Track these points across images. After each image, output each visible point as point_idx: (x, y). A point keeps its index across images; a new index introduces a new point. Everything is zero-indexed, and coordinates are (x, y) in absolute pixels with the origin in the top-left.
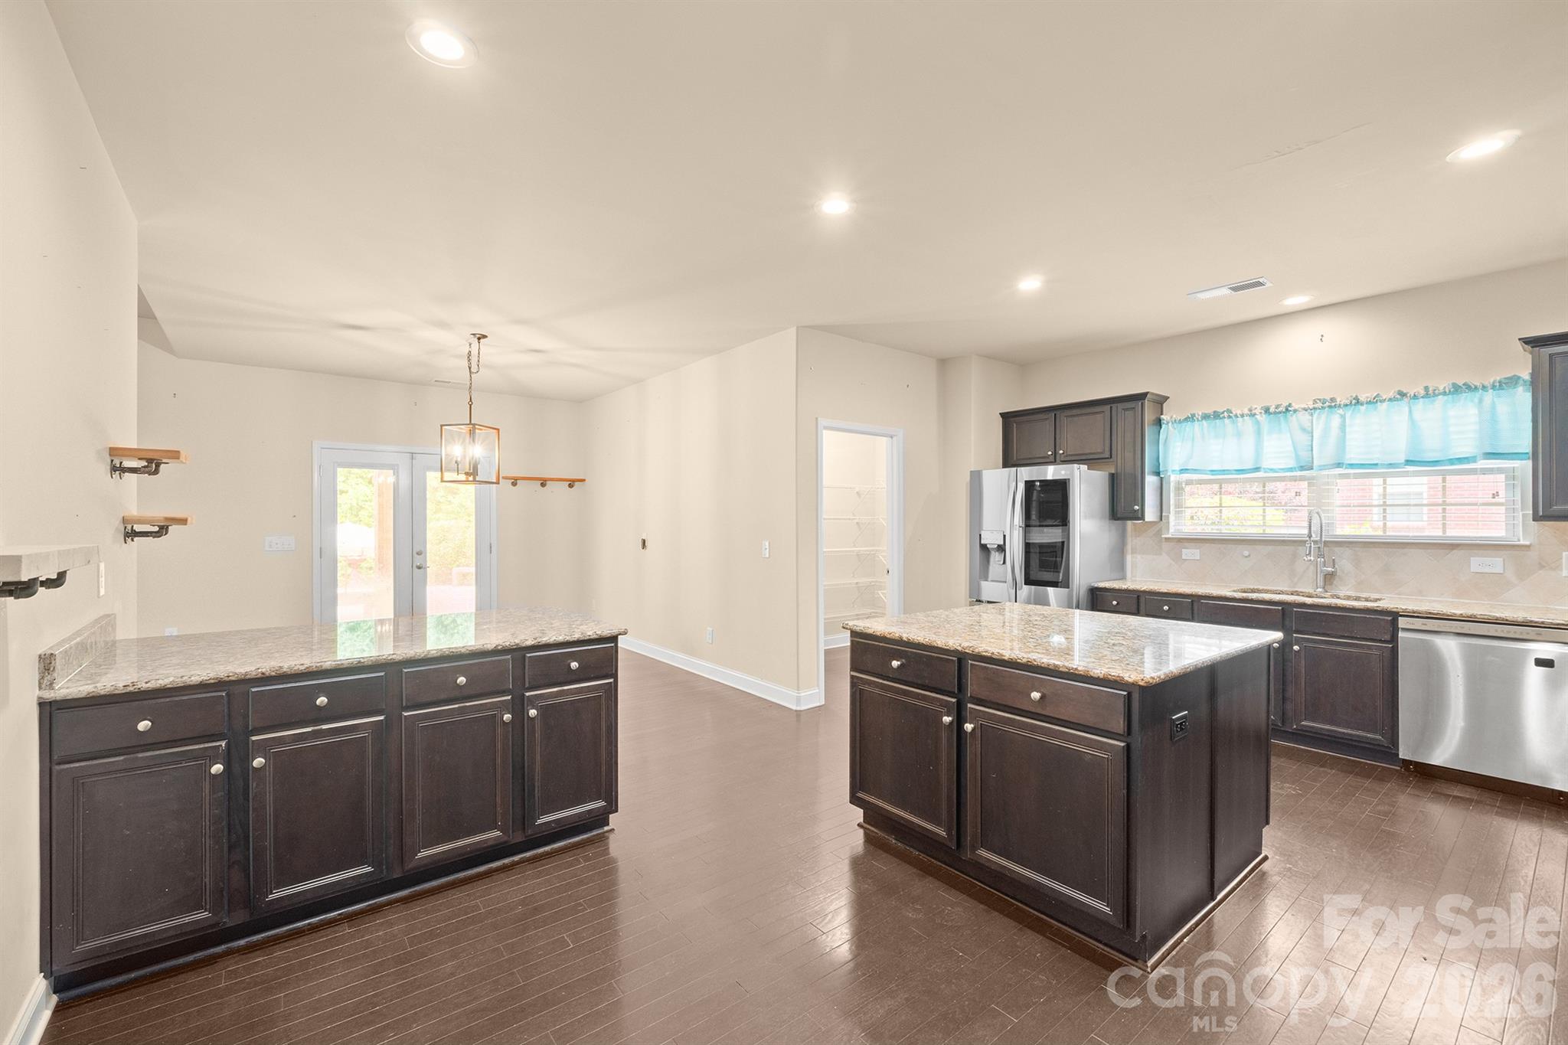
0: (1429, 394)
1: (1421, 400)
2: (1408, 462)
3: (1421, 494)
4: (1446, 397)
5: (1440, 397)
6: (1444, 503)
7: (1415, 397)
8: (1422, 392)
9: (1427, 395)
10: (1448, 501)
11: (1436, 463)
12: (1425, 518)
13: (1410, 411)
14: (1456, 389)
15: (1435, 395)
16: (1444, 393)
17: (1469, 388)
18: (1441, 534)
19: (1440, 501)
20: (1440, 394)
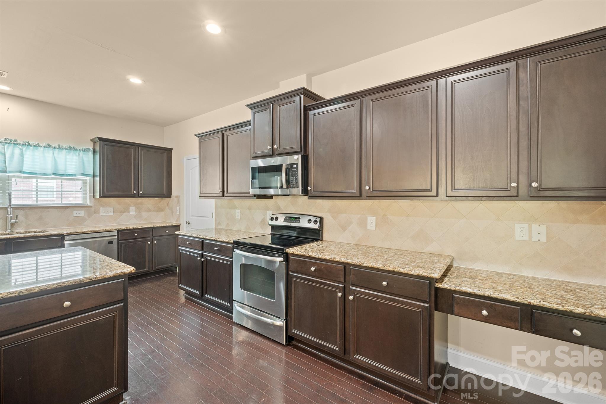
0: (60, 148)
1: (57, 150)
2: (54, 174)
3: (53, 187)
4: (66, 151)
5: (64, 150)
6: (62, 191)
7: (55, 148)
8: (58, 147)
9: (59, 148)
10: (63, 190)
11: (63, 175)
12: (55, 196)
13: (53, 153)
14: (70, 148)
15: (62, 149)
16: (66, 149)
17: (75, 149)
18: (60, 203)
19: (60, 190)
20: (64, 149)
